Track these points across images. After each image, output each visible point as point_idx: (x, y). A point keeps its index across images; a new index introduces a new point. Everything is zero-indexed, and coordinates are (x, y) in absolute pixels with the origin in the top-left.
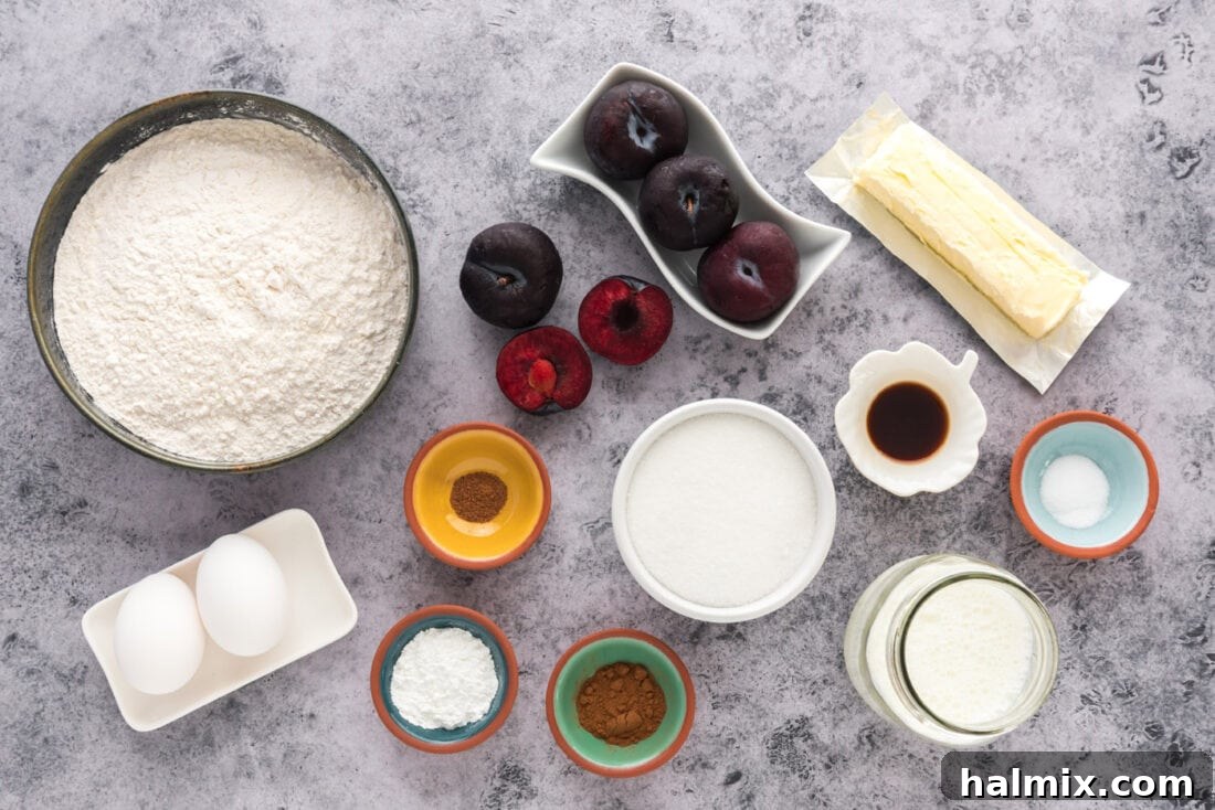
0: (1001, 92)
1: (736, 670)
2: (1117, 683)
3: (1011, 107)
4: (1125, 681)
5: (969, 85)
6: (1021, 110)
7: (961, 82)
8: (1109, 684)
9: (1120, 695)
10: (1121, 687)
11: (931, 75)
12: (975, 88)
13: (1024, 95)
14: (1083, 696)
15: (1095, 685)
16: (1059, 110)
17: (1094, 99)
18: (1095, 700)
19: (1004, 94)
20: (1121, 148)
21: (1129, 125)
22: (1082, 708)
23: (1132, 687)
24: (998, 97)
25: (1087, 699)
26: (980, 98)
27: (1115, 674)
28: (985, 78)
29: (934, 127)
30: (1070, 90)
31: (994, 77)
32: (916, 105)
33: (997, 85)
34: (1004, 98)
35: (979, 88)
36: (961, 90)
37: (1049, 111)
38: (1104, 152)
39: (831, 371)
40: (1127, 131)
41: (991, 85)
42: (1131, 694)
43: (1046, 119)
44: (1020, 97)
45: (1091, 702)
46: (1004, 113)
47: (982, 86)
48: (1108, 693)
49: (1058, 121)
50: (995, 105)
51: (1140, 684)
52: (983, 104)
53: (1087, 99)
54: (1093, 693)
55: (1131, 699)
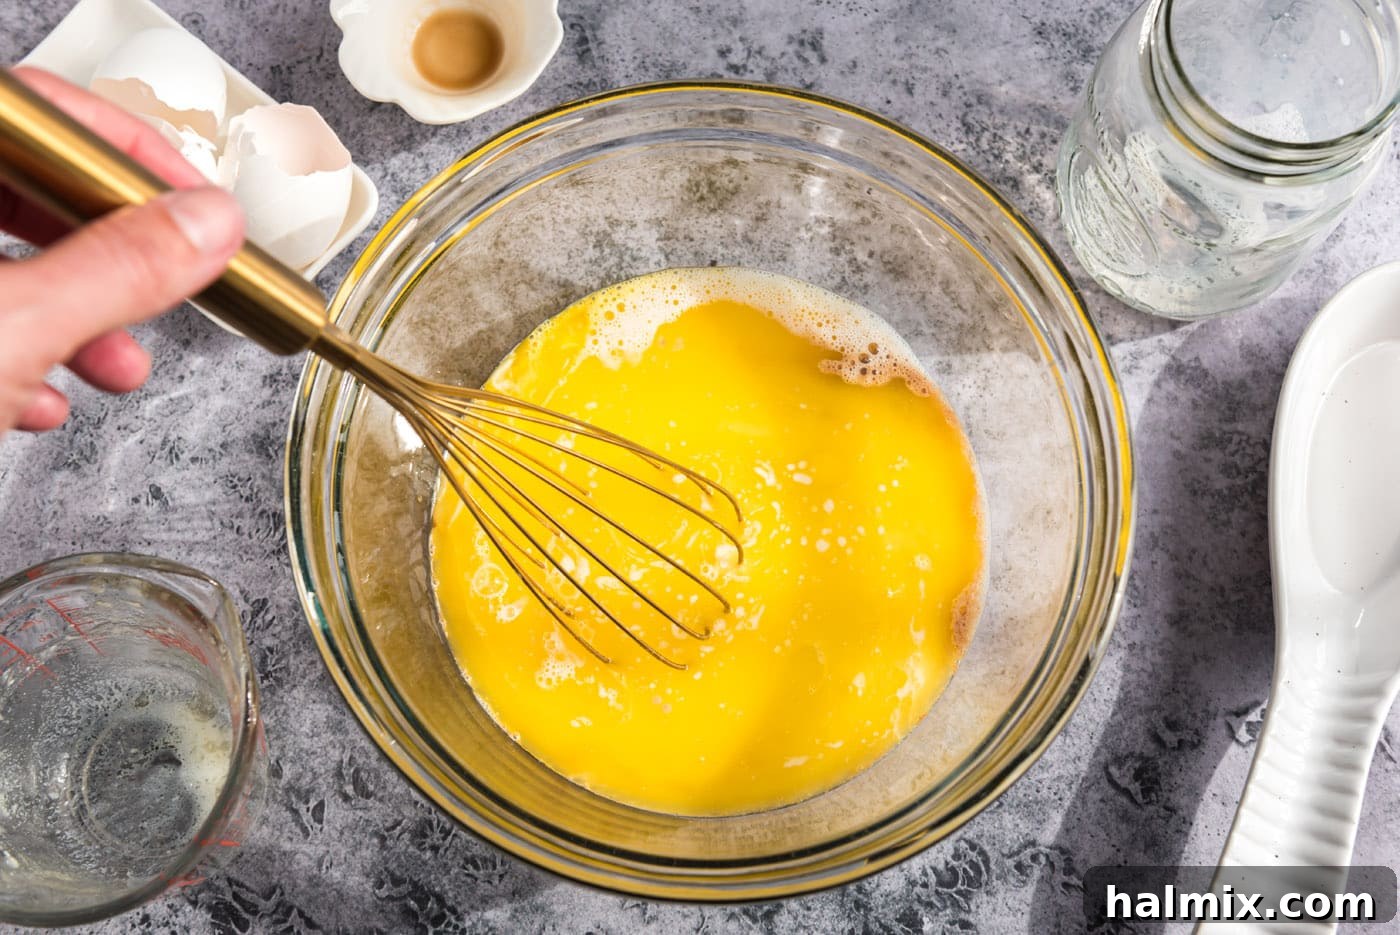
0: (1230, 489)
1: (327, 98)
2: (284, 655)
3: (1206, 503)
4: (286, 668)
5: (1236, 438)
6: (1202, 519)
7: (1240, 427)
8: (283, 643)
9: (264, 659)
10: (278, 661)
11: (1249, 382)
12: (1232, 447)
13: (1226, 524)
14: (265, 601)
15: (281, 619)
16: (1207, 578)
17: (1230, 633)
18: (259, 621)
19: (1226, 492)
20: (1150, 676)
21: (1190, 689)
22: (246, 600)
23: (276, 679)
24: (1221, 483)
25: (261, 608)
26: (1216, 455)
27: (298, 653)
28: (1251, 464)
29: (1163, 384)
30: (1241, 595)
31: (1252, 477)
32: (1197, 359)
33: (1239, 481)
34: (1219, 492)
35: (1233, 455)
36: (1227, 427)
37: (1205, 563)
38: (1143, 649)
39: (774, 235)
40: (1180, 687)
41: (1239, 473)
42: (266, 676)
43: (1190, 558)
44: (1223, 517)
45: (255, 614)
46: (1195, 493)
47: (1237, 459)
48: (268, 642)
49: (1188, 576)
50: (1207, 478)
51: (281, 692)
52: (1208, 460)
53: (1228, 623)
54: (269, 617)
55: (258, 676)
